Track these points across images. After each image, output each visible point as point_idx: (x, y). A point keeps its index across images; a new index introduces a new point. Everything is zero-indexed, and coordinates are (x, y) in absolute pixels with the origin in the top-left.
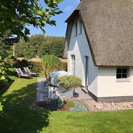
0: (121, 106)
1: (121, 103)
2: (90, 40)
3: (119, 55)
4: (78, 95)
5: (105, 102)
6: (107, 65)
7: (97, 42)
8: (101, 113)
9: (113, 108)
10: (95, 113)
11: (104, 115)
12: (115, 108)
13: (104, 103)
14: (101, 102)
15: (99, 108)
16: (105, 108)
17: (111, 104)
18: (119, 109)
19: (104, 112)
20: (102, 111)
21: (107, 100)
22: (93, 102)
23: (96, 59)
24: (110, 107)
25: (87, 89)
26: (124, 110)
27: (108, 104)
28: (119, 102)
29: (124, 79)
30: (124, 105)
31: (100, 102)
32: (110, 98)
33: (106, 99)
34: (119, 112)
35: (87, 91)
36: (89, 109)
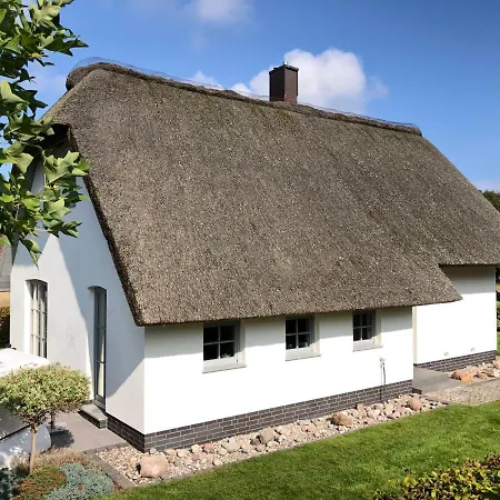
0: (223, 451)
1: (220, 442)
2: (117, 236)
3: (212, 284)
4: (70, 436)
5: (169, 447)
6: (178, 321)
7: (142, 243)
8: (165, 487)
9: (198, 465)
10: (143, 491)
11: (175, 492)
12: (204, 461)
13: (168, 451)
14: (158, 449)
15: (155, 470)
16: (173, 467)
17: (191, 451)
18: (218, 463)
19: (175, 484)
20: (167, 482)
21: (178, 439)
22: (131, 454)
23: (140, 300)
24: (189, 461)
25: (104, 410)
26: (235, 465)
27: (183, 452)
28: (213, 441)
29: (227, 360)
30: (231, 448)
31: (153, 450)
32: (185, 429)
33: (173, 435)
34: (219, 473)
35: (101, 417)
36: (120, 483)
